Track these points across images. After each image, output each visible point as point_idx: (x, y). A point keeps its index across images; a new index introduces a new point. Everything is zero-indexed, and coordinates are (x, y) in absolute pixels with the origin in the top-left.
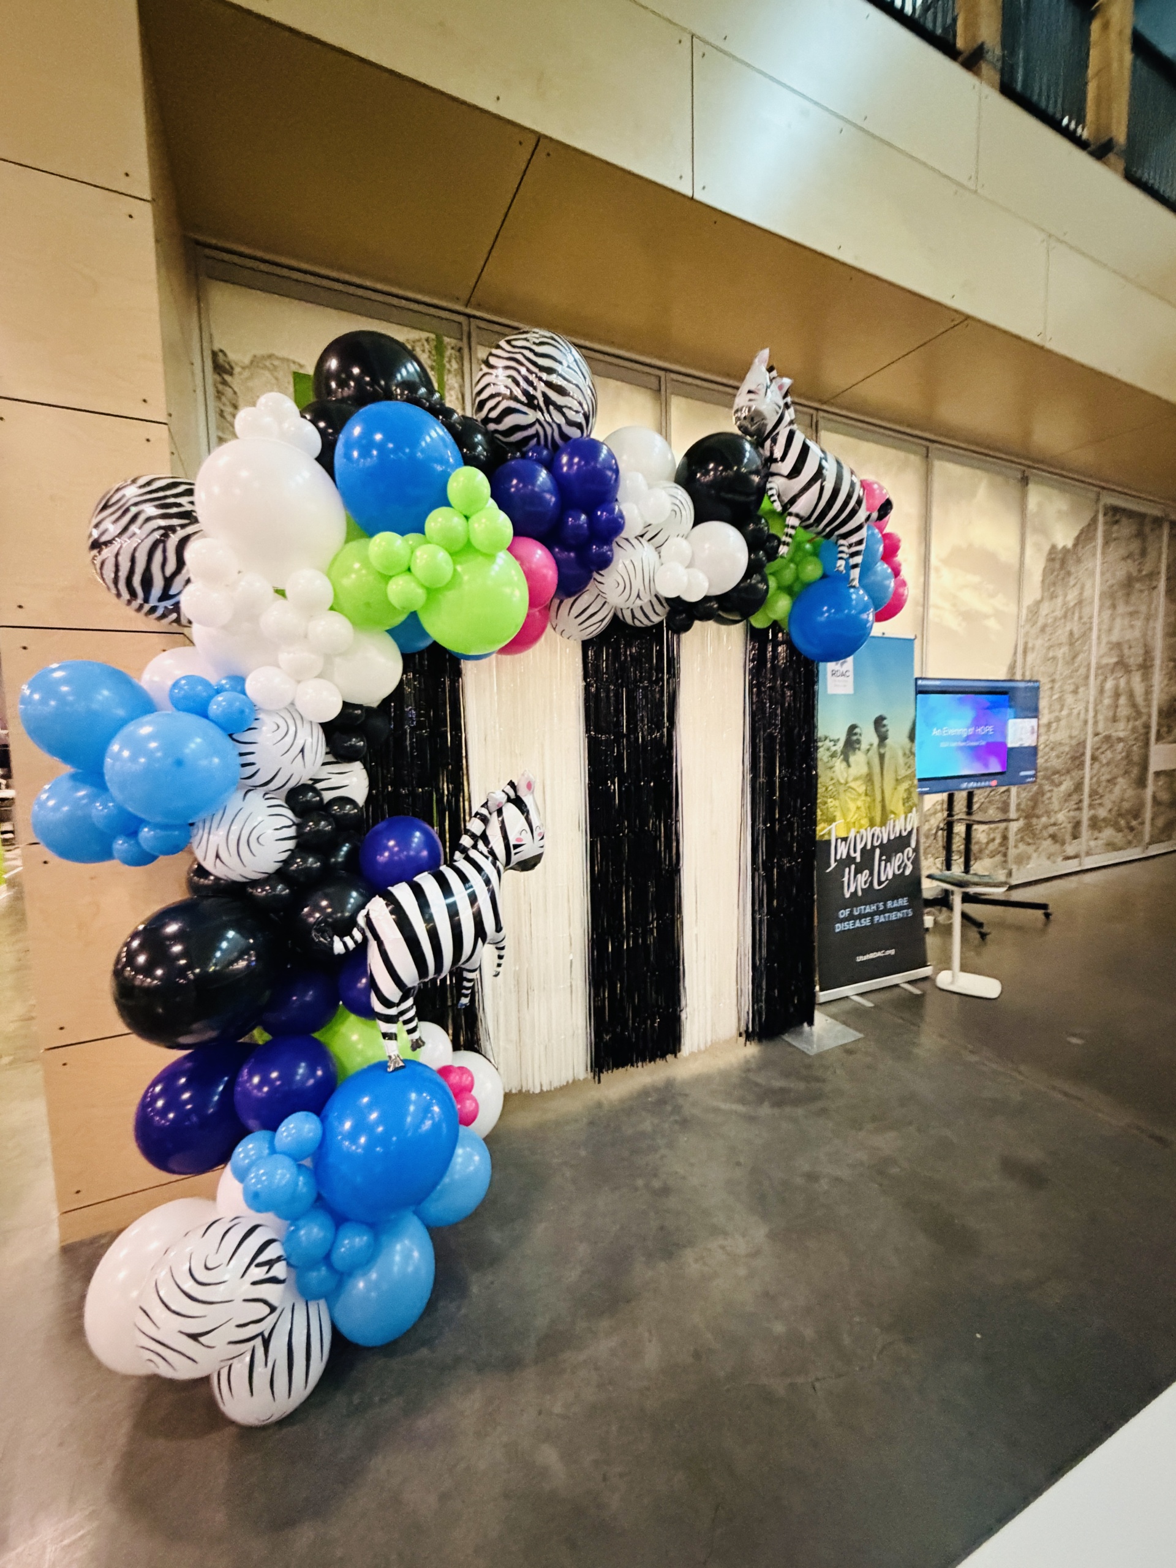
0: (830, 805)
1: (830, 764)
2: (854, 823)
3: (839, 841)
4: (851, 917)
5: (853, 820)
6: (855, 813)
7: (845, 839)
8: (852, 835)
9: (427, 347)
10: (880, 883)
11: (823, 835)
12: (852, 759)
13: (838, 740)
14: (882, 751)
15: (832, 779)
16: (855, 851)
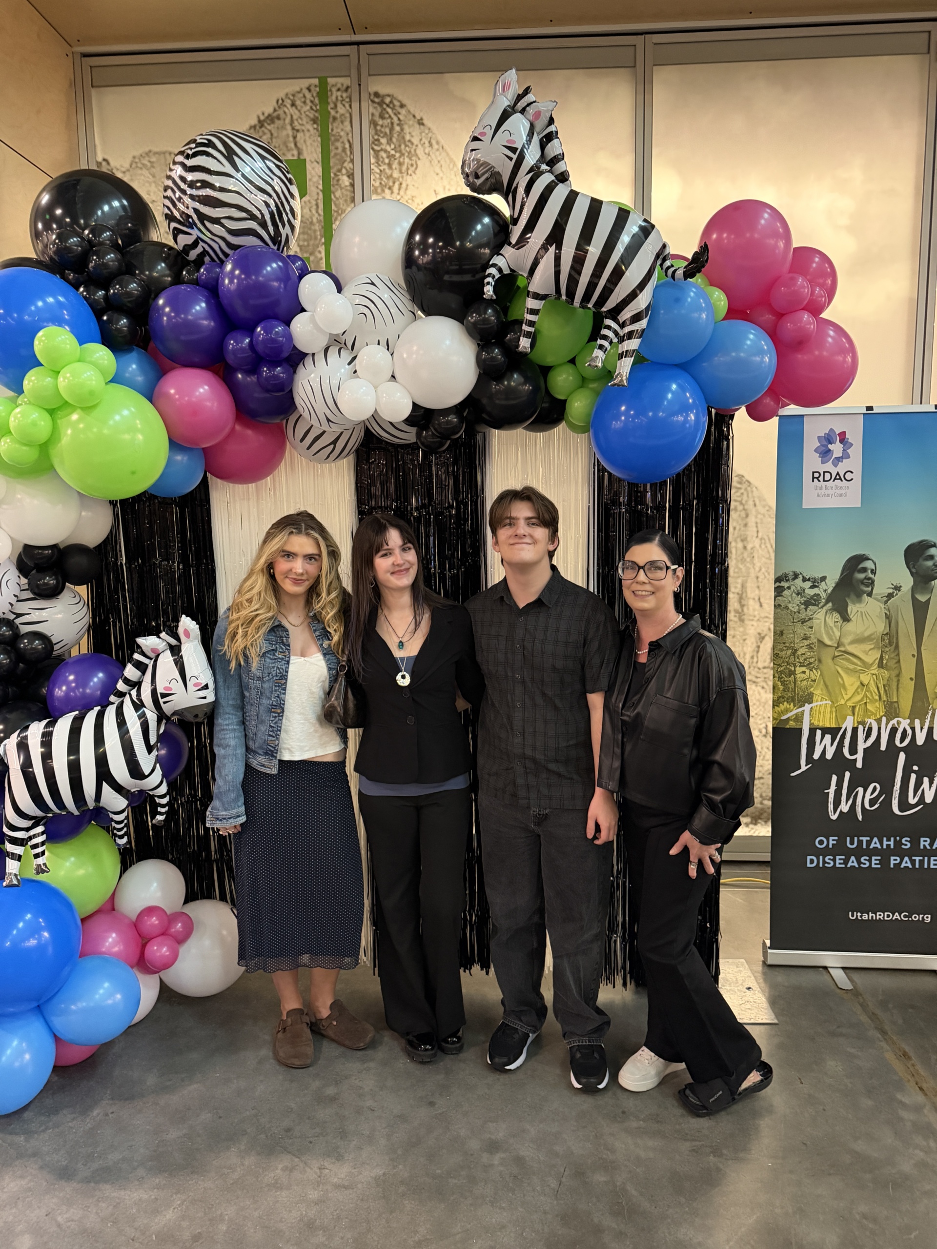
0: (800, 676)
1: (803, 616)
2: (854, 708)
3: (819, 733)
4: (839, 849)
5: (850, 704)
6: (856, 692)
7: (833, 732)
8: (848, 724)
9: (308, 96)
10: (904, 804)
11: (788, 719)
12: (853, 609)
13: (823, 579)
14: (922, 598)
15: (806, 638)
16: (853, 750)
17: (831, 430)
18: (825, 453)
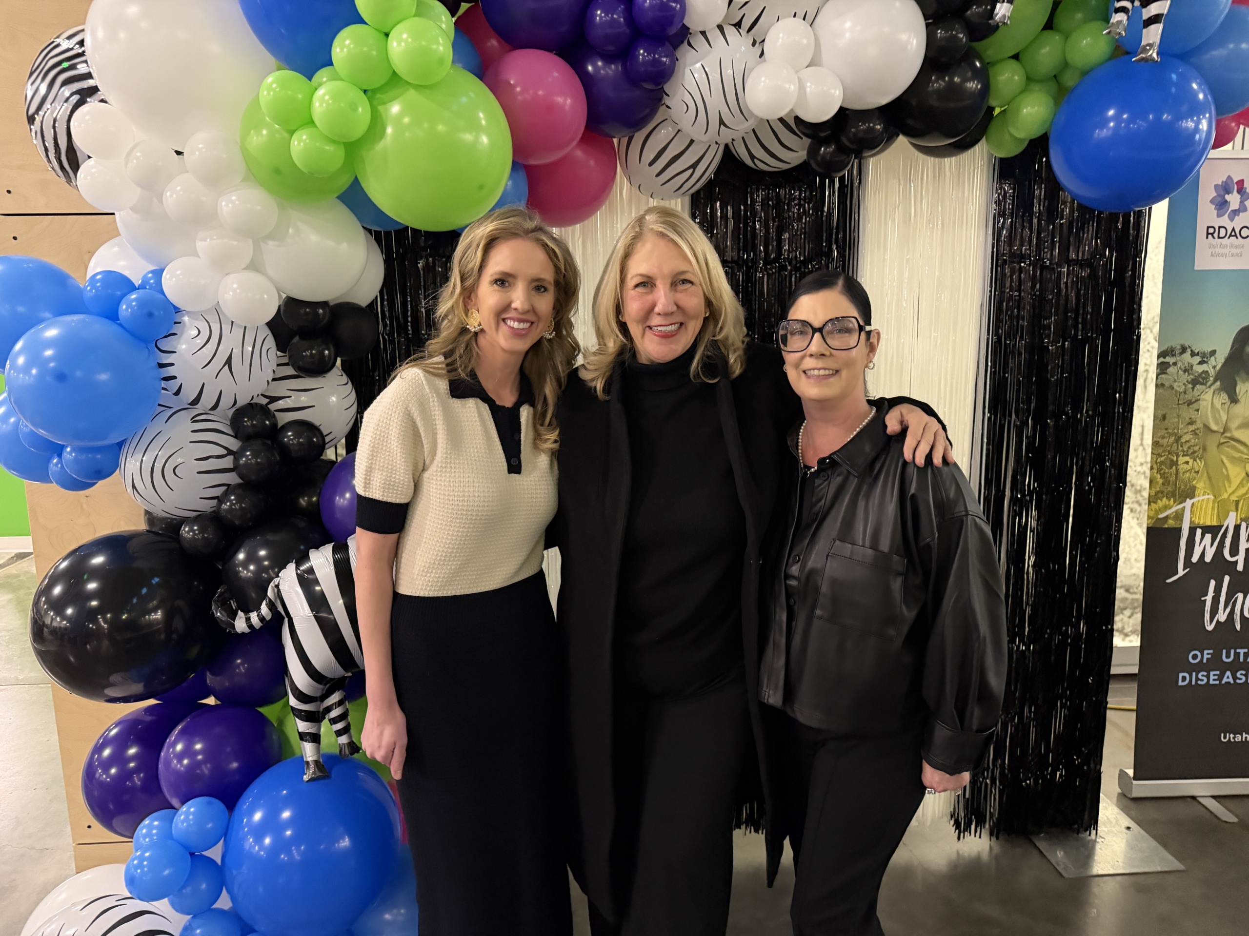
0: (1182, 467)
1: (1188, 397)
3: (1199, 532)
4: (1215, 663)
5: (1234, 498)
8: (1231, 521)
11: (1167, 518)
12: (1242, 388)
13: (1213, 353)
16: (1234, 551)
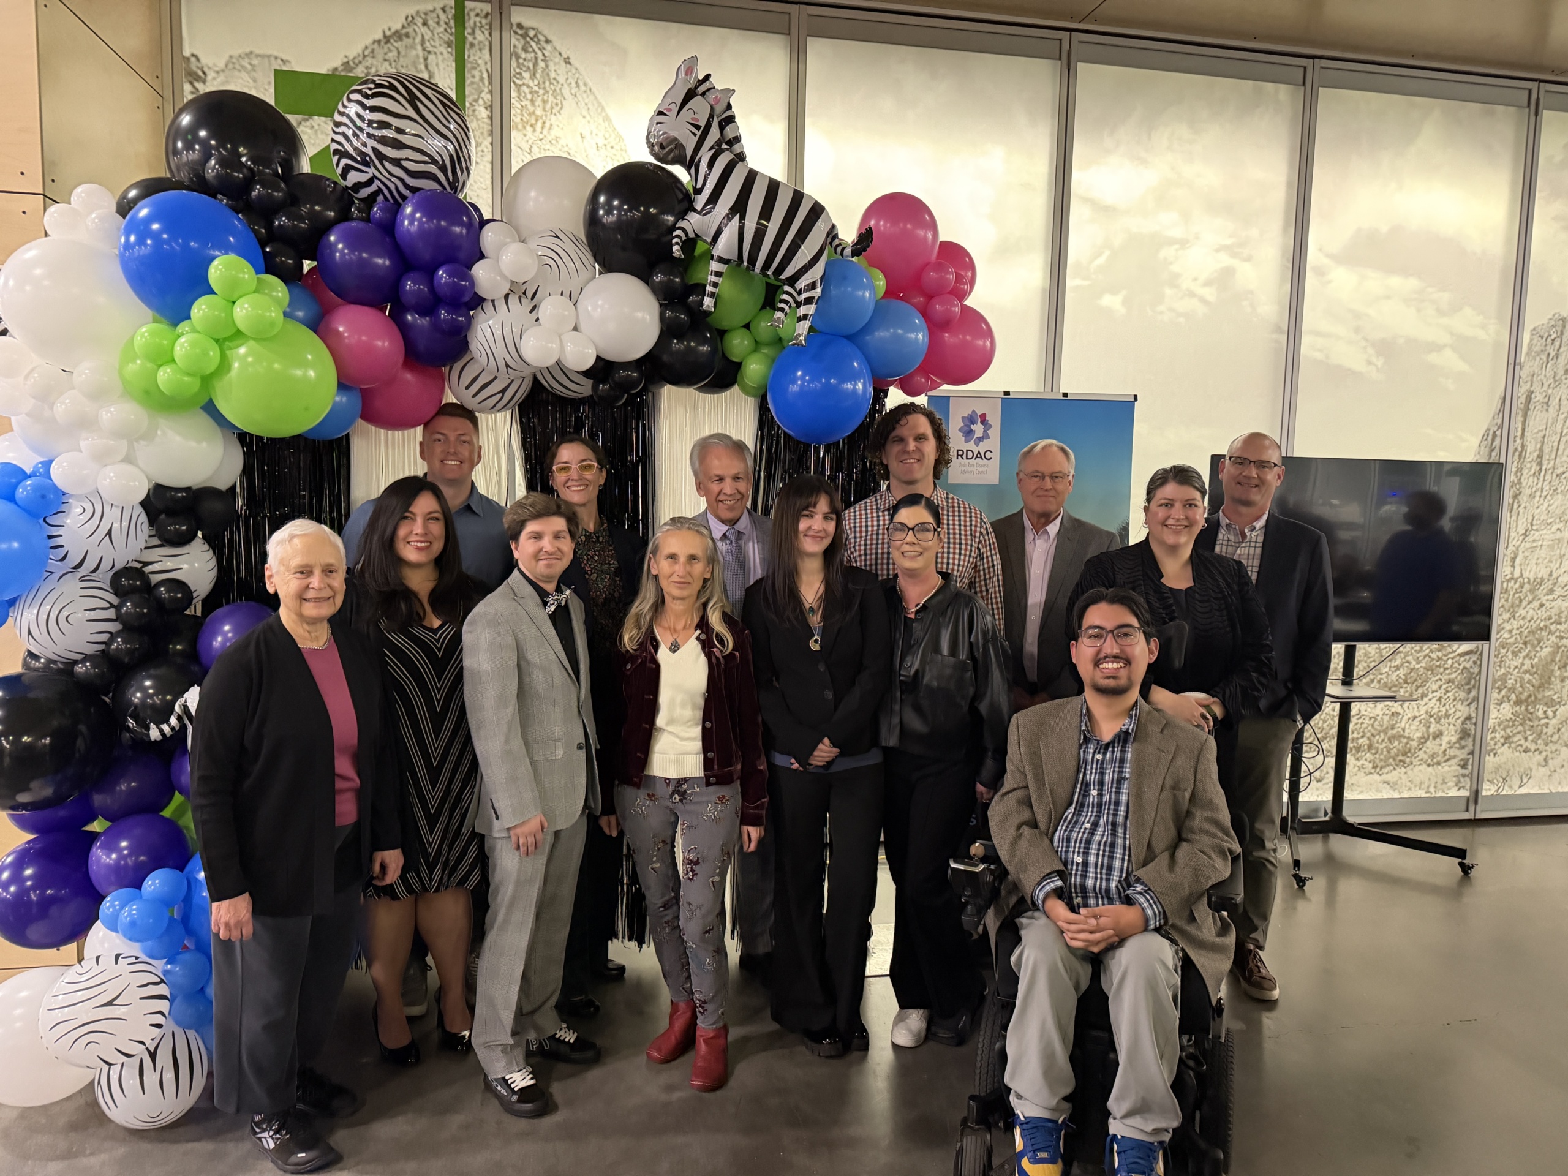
9: (443, 17)
17: (974, 411)
18: (968, 433)
